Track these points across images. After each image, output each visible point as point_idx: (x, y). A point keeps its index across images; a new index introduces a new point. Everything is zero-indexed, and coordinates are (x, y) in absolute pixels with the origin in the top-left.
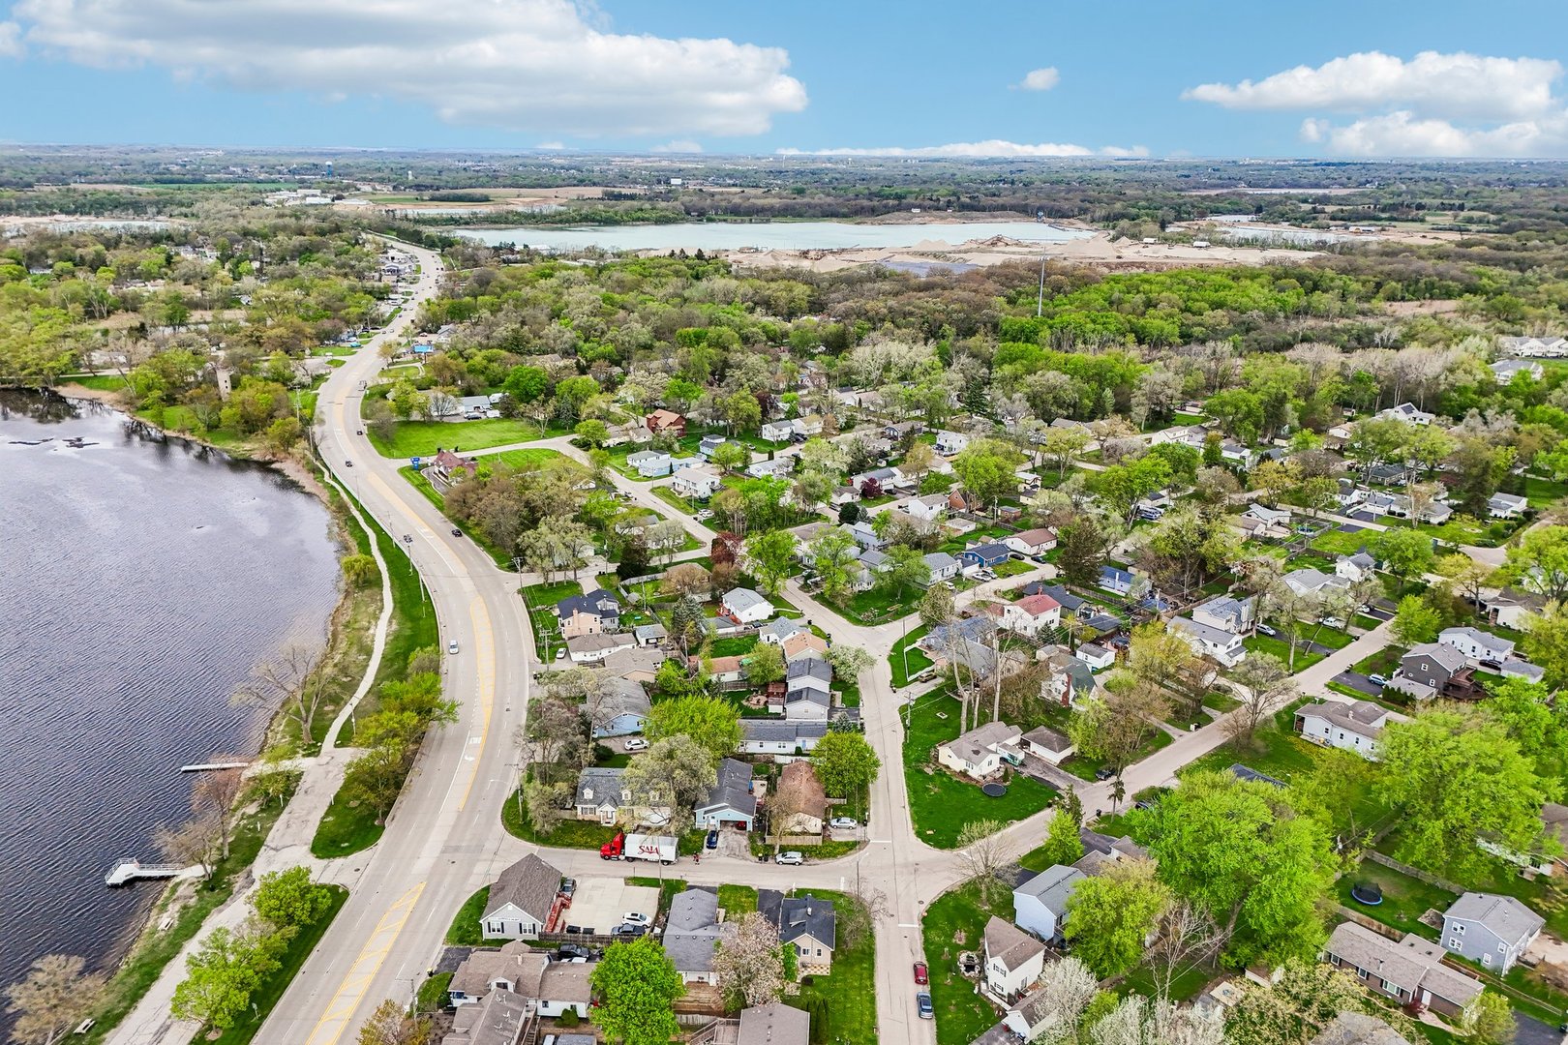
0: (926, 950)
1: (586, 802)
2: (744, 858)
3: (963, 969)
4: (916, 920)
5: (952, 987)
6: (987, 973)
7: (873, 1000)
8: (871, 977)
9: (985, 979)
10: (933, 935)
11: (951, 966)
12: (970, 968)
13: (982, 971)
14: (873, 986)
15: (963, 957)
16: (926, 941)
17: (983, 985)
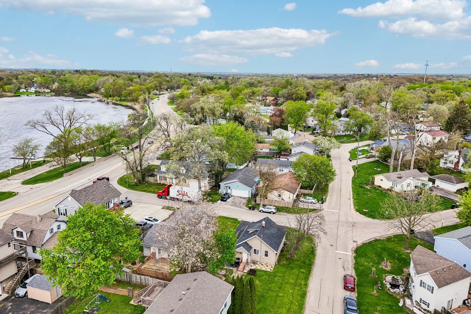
0: (356, 269)
1: (162, 172)
2: (240, 207)
3: (389, 286)
4: (350, 250)
5: (378, 298)
6: (412, 291)
7: (304, 295)
8: (307, 278)
9: (410, 296)
10: (362, 260)
11: (377, 282)
12: (394, 286)
13: (406, 289)
14: (306, 285)
15: (389, 278)
16: (357, 263)
17: (408, 302)
